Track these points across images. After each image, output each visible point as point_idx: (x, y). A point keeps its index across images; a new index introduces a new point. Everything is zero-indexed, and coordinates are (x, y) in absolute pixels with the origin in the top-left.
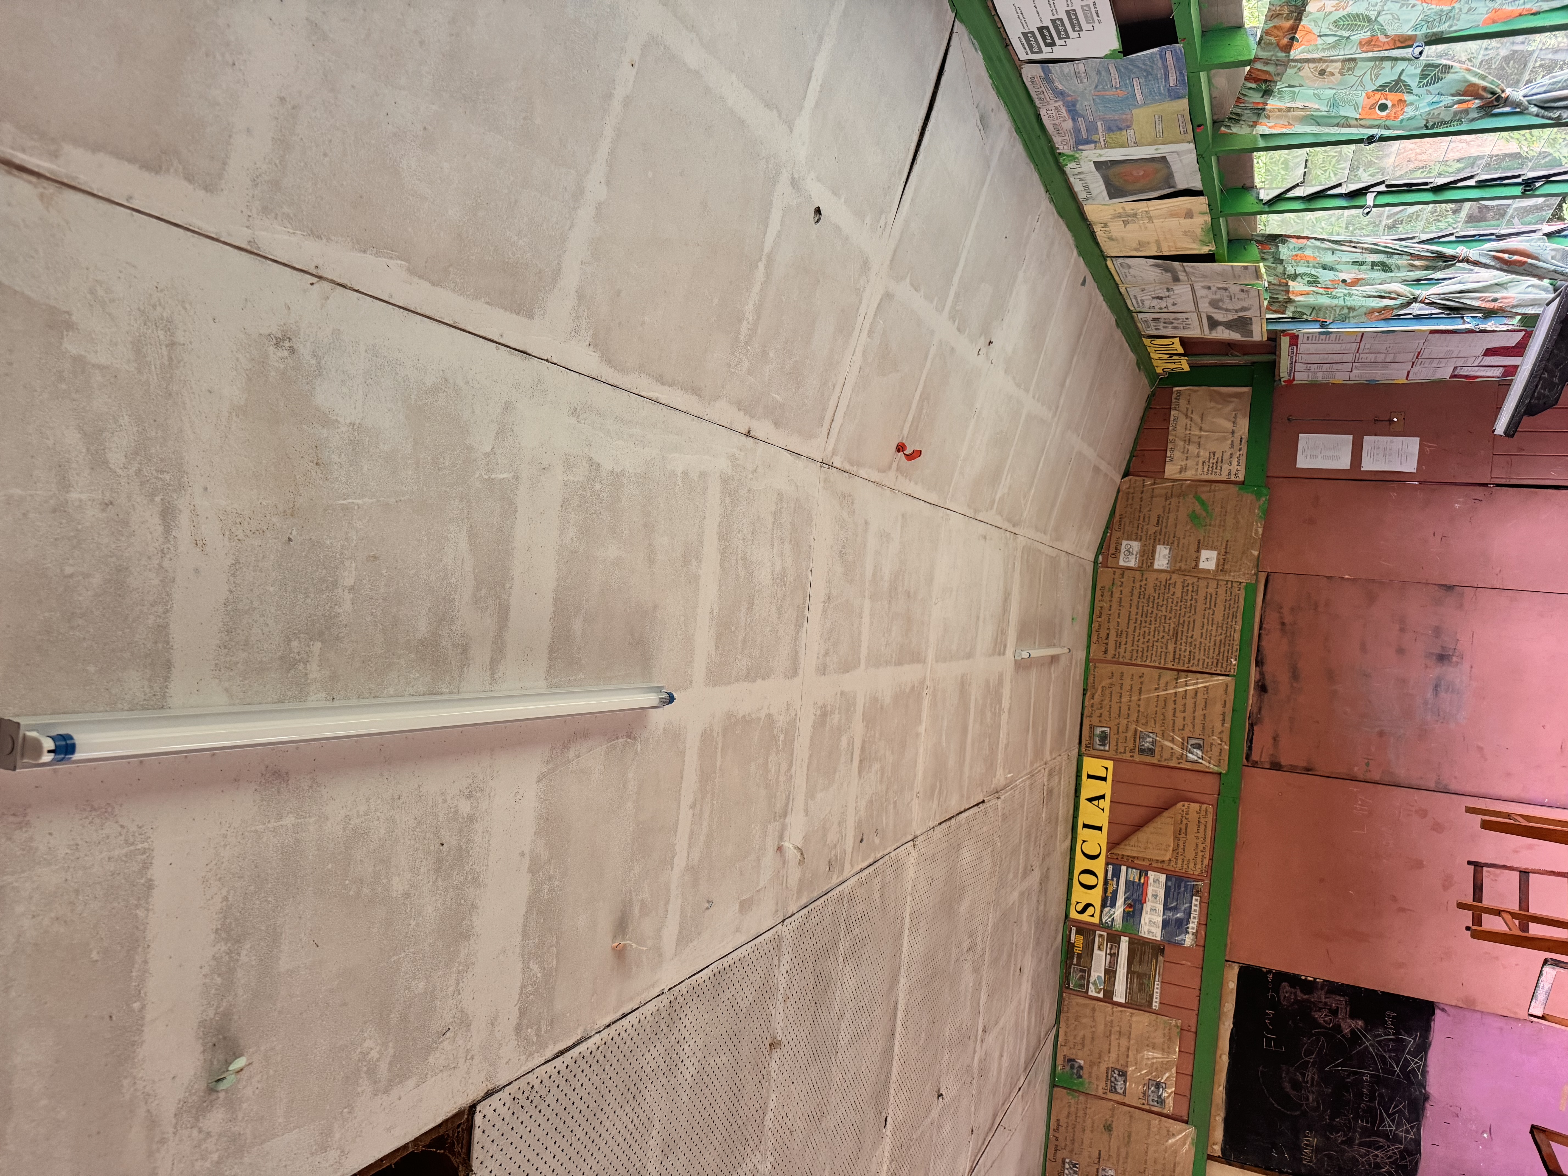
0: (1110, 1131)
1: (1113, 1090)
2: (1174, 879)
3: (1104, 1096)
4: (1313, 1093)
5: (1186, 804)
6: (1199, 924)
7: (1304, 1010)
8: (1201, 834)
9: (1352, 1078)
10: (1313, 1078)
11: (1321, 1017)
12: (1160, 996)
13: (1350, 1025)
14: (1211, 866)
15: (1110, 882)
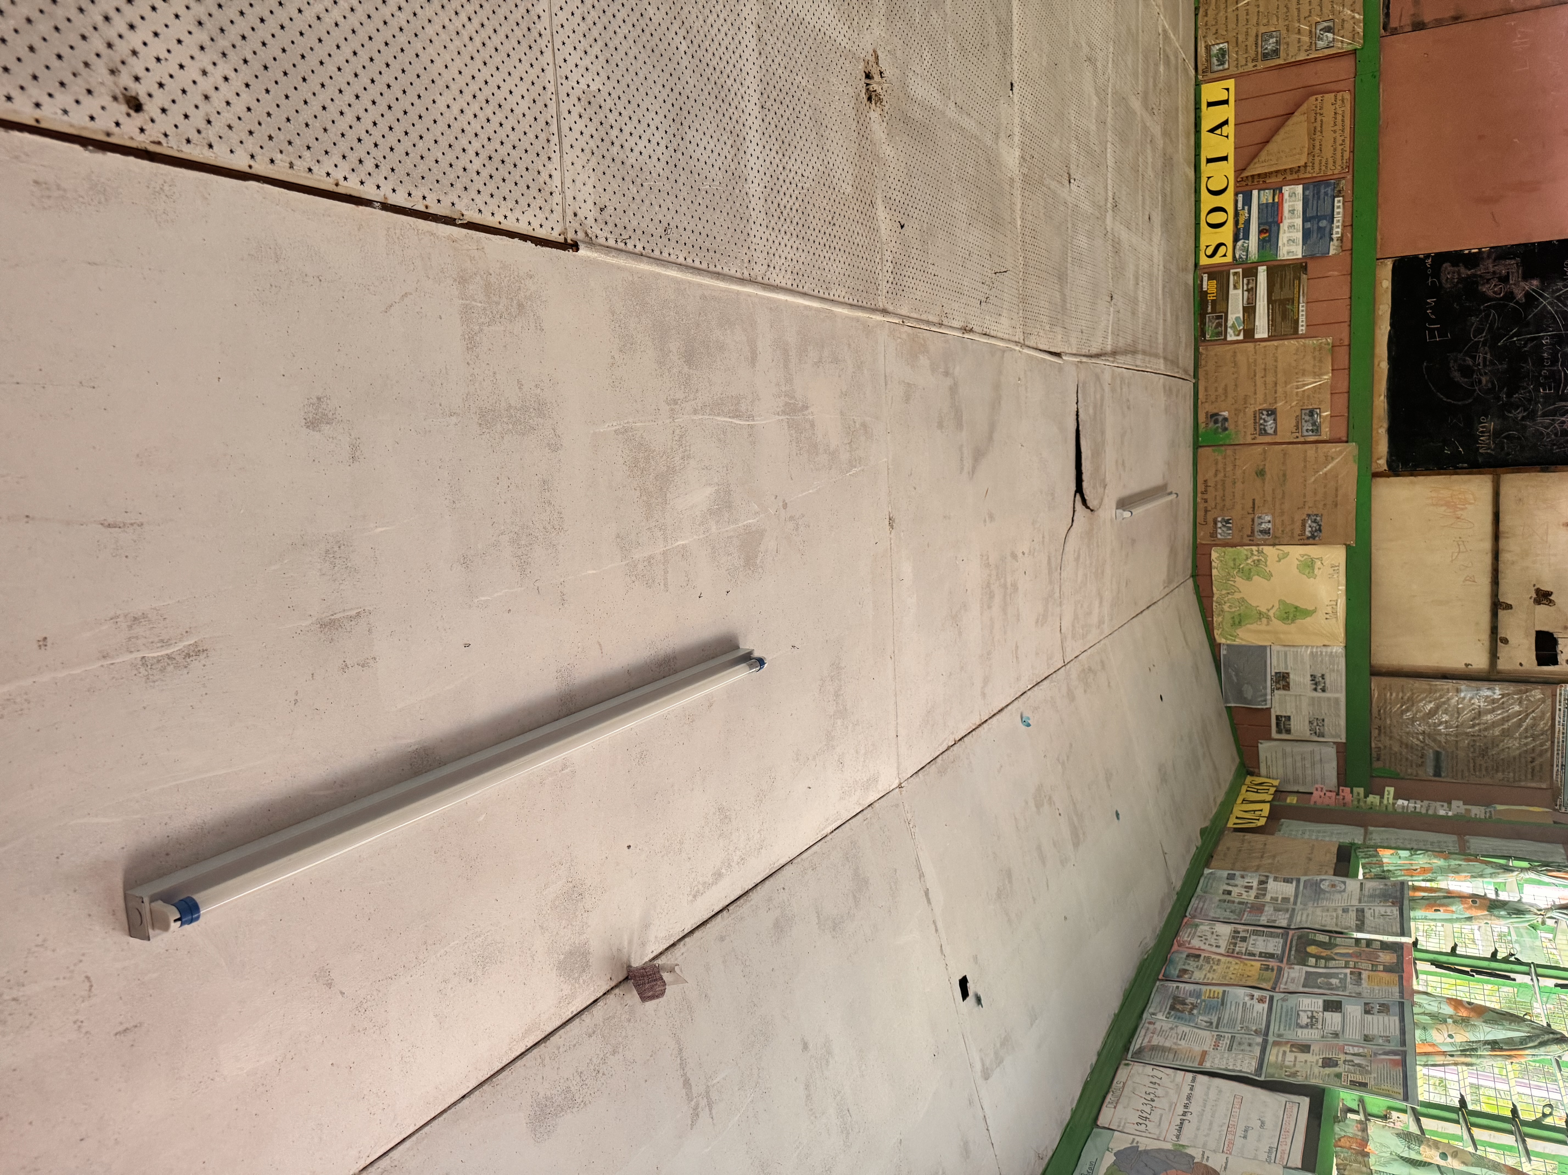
0: (1263, 475)
1: (1264, 432)
2: (1311, 186)
3: (1254, 441)
4: (1486, 374)
5: (1319, 97)
6: (1344, 226)
7: (1470, 286)
8: (1339, 127)
9: (1529, 346)
10: (1485, 358)
11: (1487, 289)
12: (1306, 318)
13: (1521, 288)
14: (1352, 159)
15: (1241, 212)
